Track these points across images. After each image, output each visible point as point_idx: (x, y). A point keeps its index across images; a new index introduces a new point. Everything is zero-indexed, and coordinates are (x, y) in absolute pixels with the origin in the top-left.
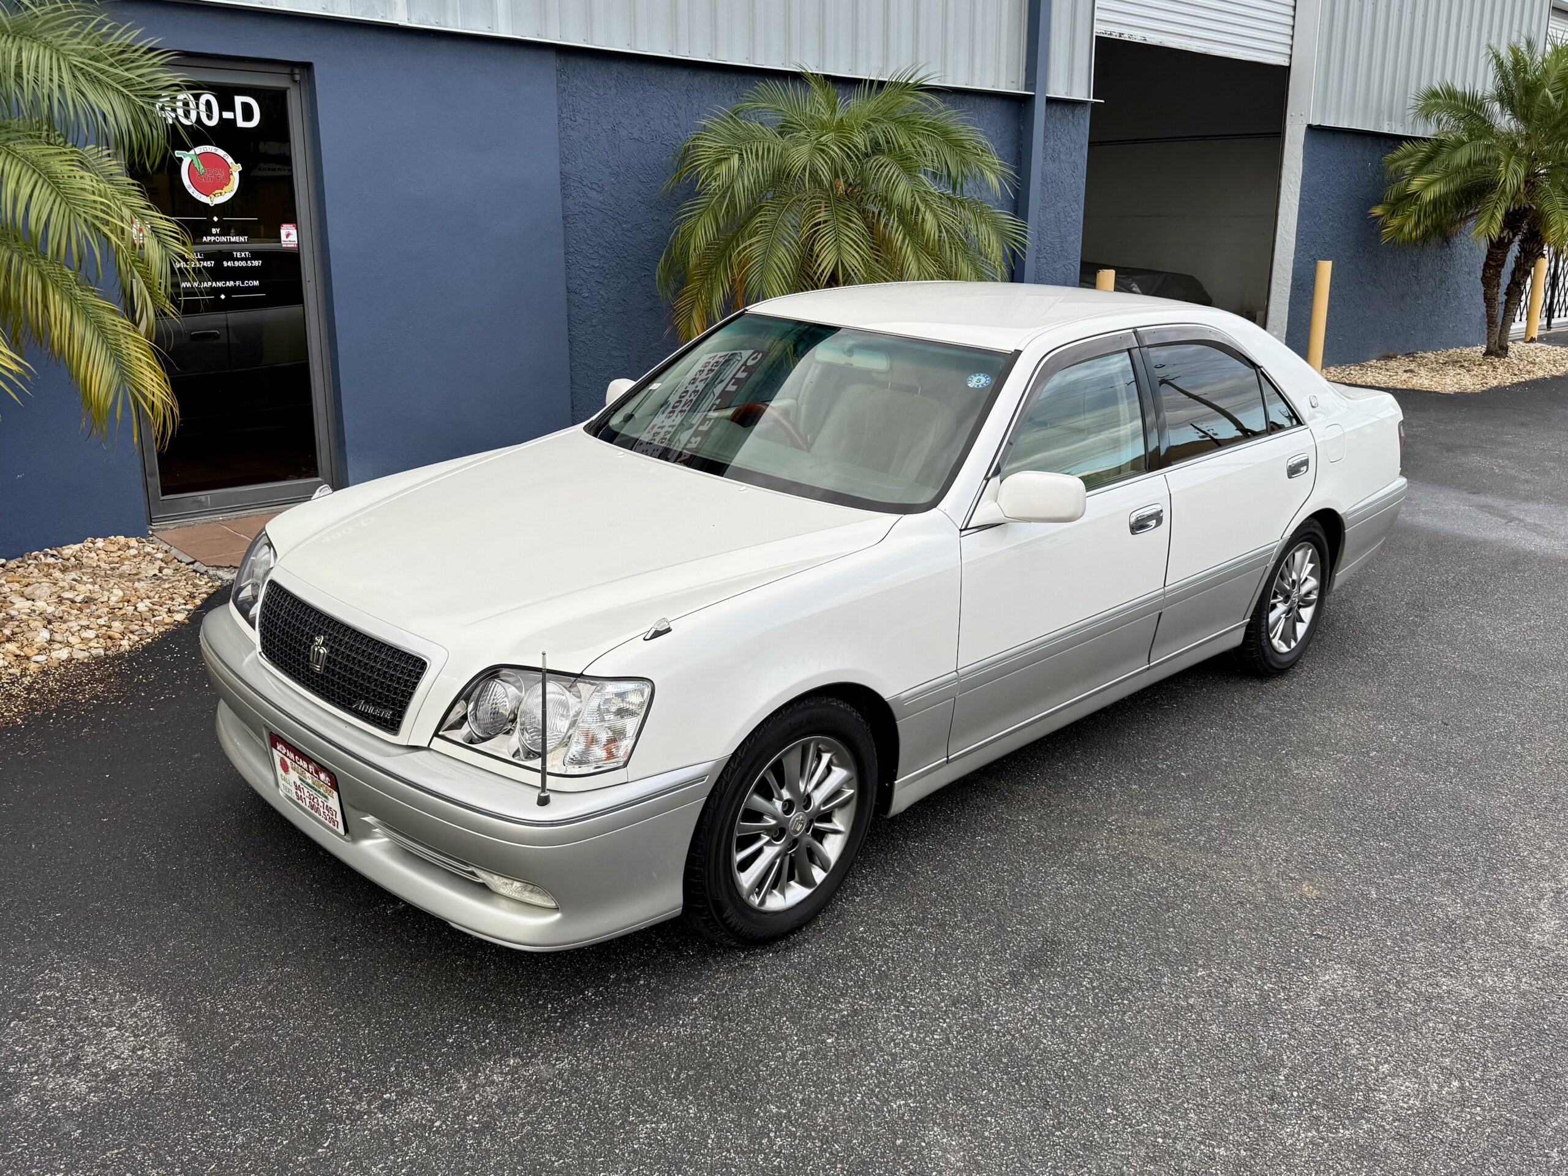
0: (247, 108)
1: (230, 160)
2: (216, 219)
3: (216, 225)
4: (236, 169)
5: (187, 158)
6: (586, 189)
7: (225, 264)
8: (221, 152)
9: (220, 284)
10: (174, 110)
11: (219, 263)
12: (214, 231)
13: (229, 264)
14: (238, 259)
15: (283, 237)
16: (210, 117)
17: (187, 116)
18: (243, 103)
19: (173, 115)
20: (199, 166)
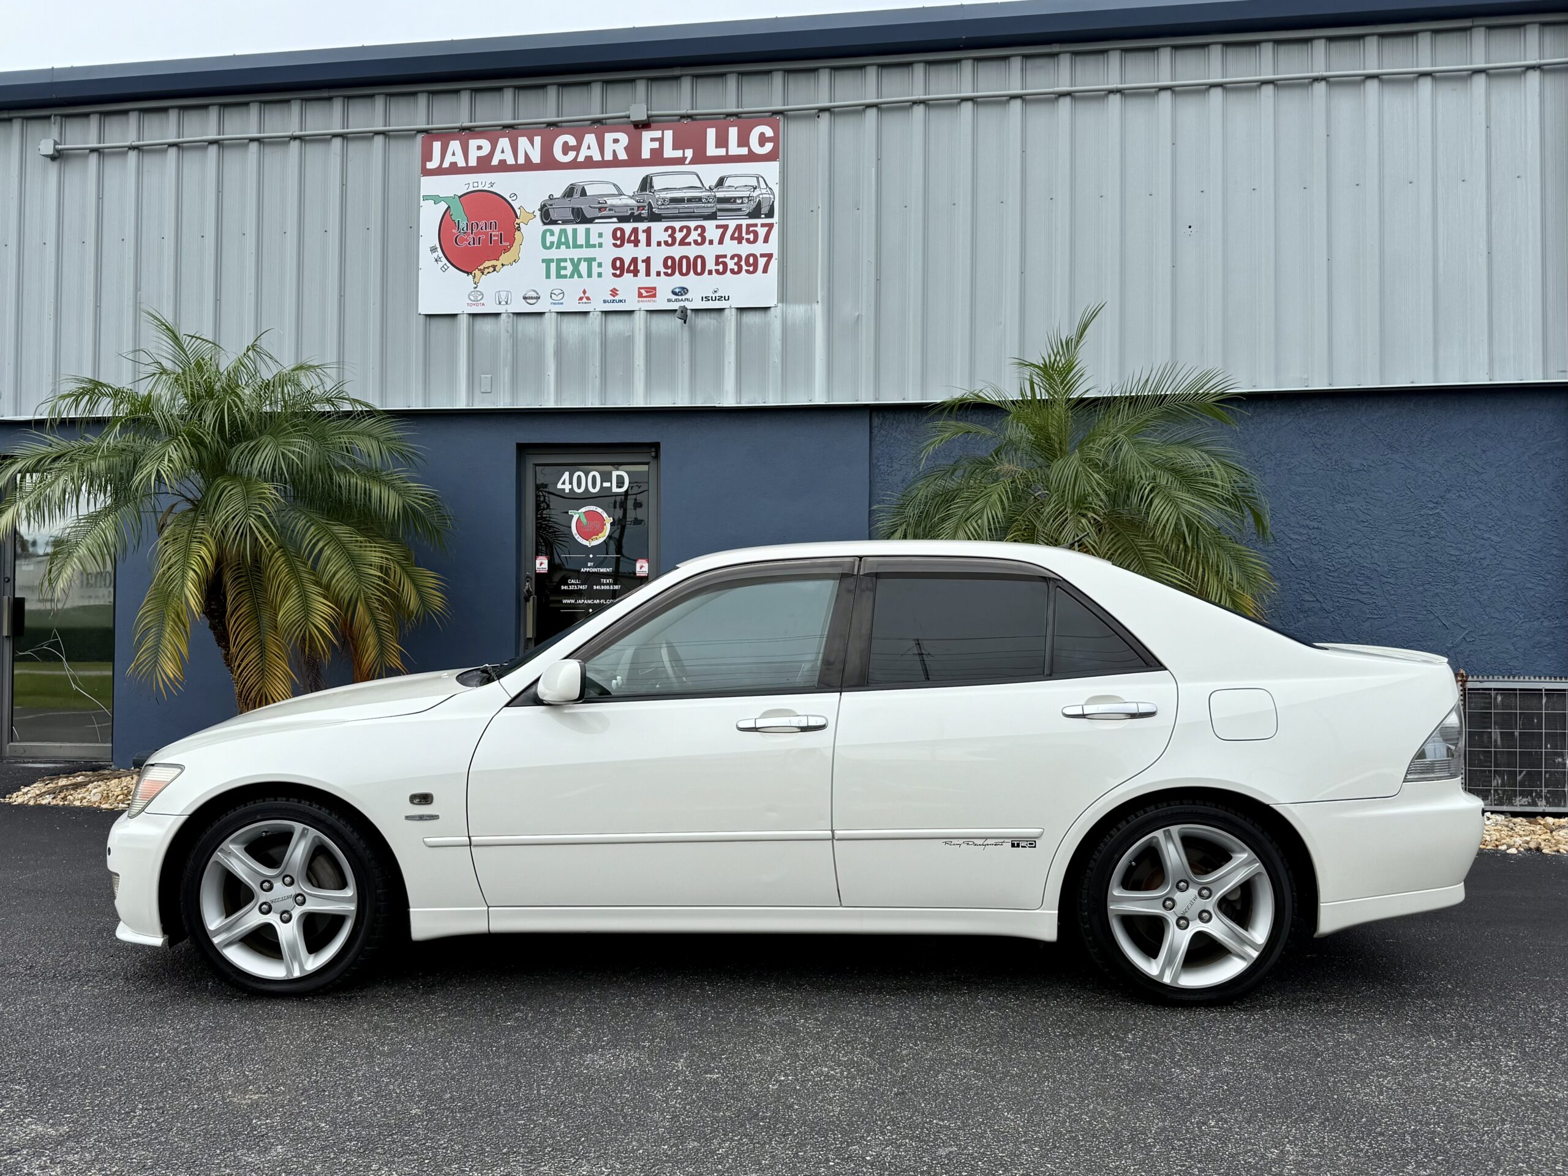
0: (620, 479)
1: (605, 515)
2: (591, 556)
3: (591, 560)
4: (608, 521)
5: (576, 515)
7: (595, 587)
8: (599, 510)
9: (590, 602)
10: (571, 483)
11: (590, 587)
12: (589, 564)
13: (598, 587)
14: (604, 584)
15: (638, 569)
16: (594, 485)
17: (579, 486)
18: (618, 476)
19: (570, 487)
20: (584, 520)
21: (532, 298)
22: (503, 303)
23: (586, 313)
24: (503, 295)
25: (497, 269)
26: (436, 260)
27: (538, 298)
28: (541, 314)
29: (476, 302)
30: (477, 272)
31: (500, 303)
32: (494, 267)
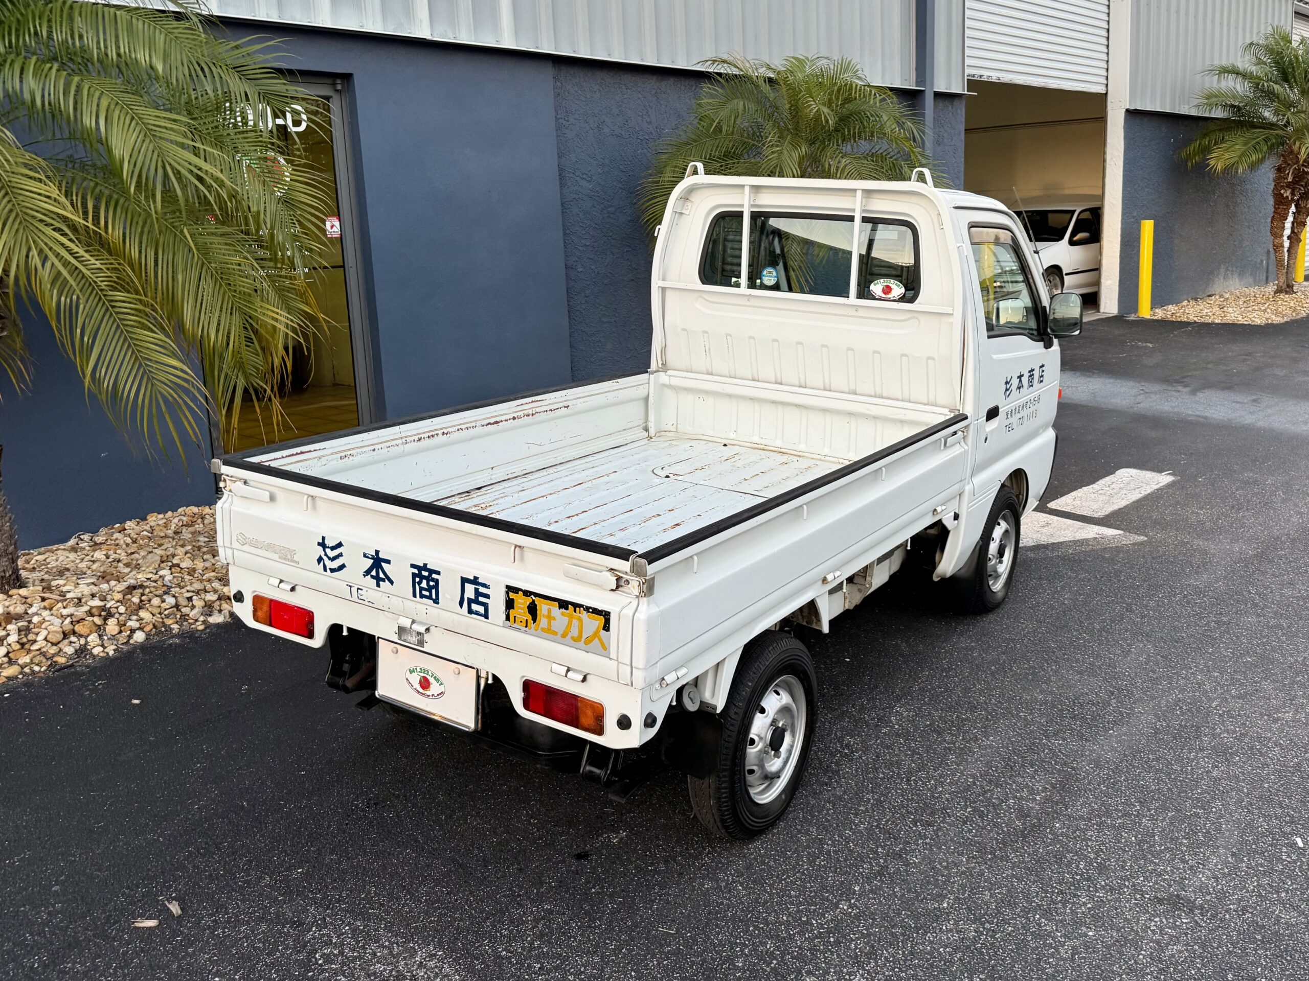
4: (287, 168)
6: (578, 178)
15: (329, 229)
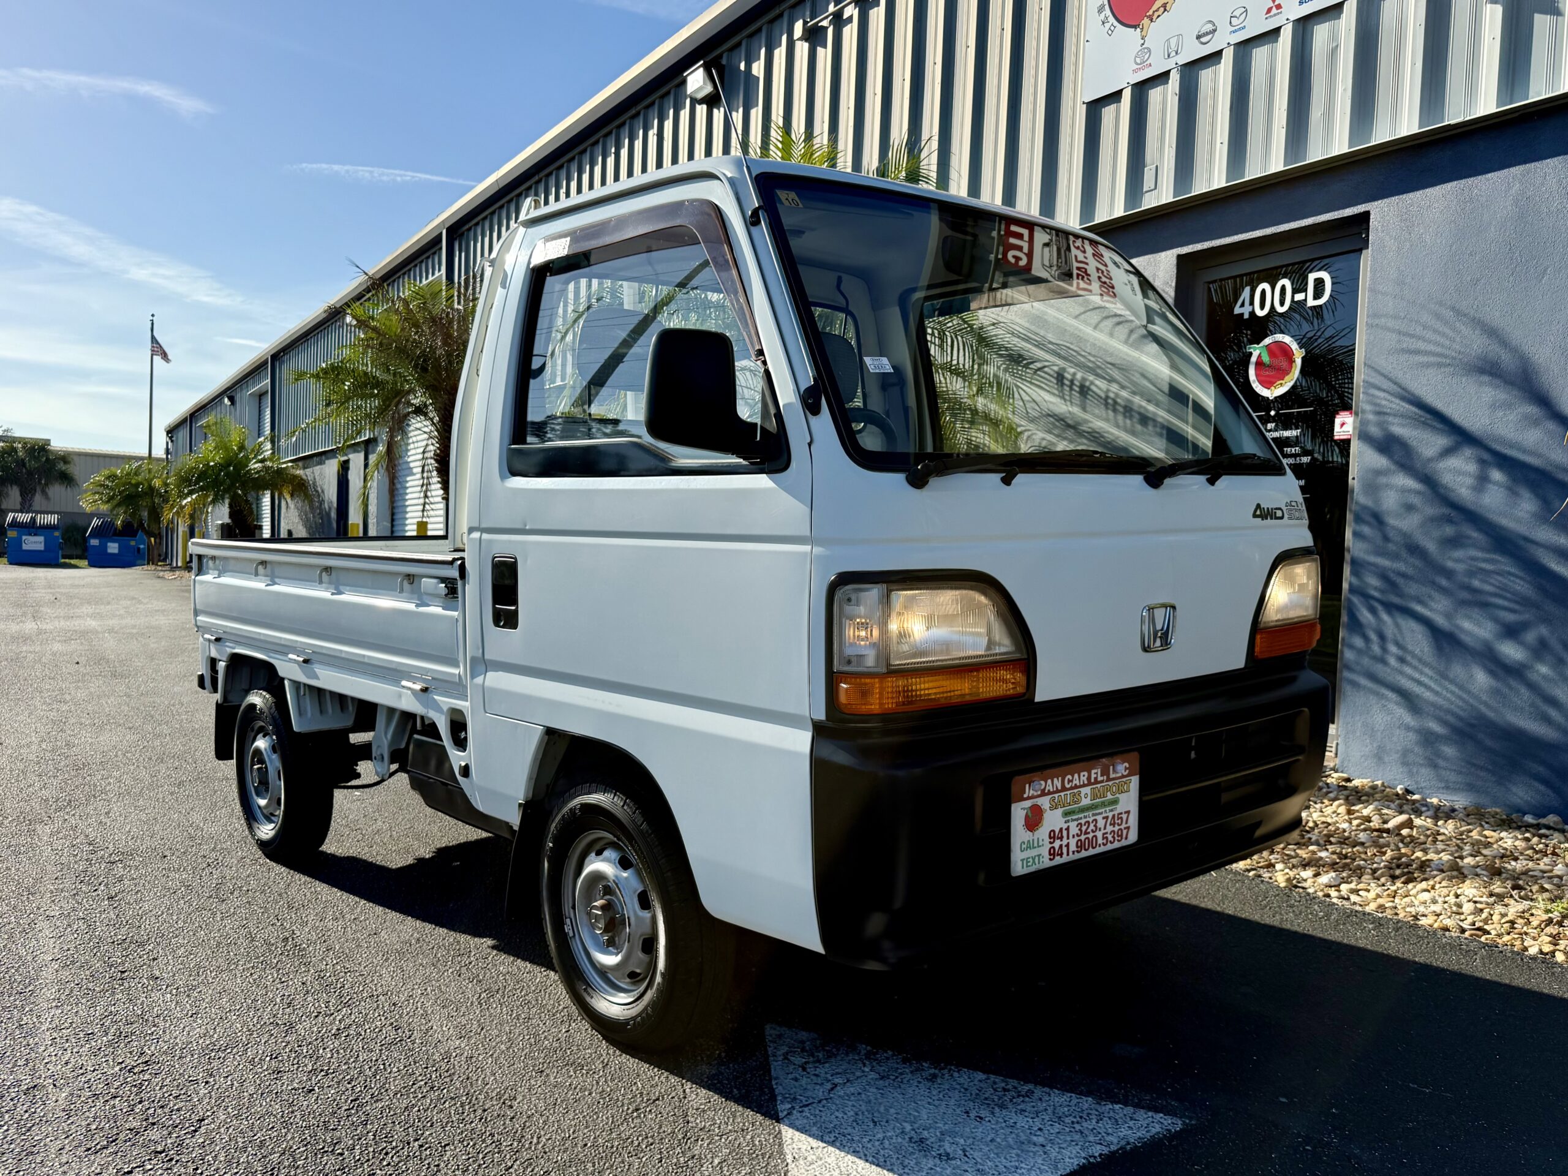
0: (1319, 283)
1: (1296, 346)
2: (1273, 413)
3: (1272, 420)
4: (1298, 355)
5: (1257, 351)
8: (1287, 339)
10: (1252, 303)
14: (1288, 457)
15: (1337, 428)
16: (1282, 304)
17: (1262, 307)
18: (1316, 280)
19: (1250, 309)
20: (1266, 359)
21: (1207, 34)
22: (1173, 54)
23: (1276, 31)
24: (1173, 42)
25: (1168, 8)
26: (1103, 23)
27: (1215, 30)
28: (1219, 53)
29: (1143, 65)
30: (1146, 21)
31: (1169, 56)
32: (1164, 6)
